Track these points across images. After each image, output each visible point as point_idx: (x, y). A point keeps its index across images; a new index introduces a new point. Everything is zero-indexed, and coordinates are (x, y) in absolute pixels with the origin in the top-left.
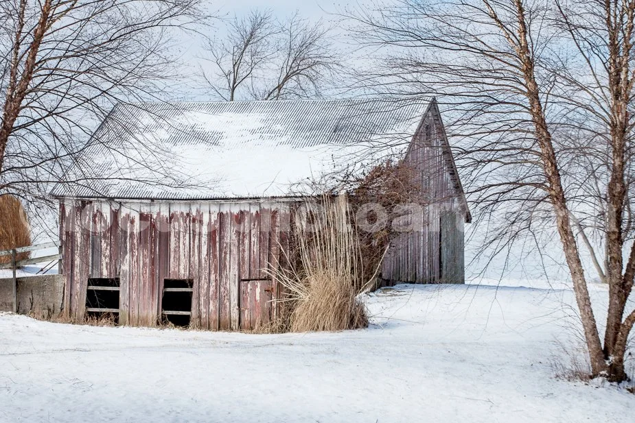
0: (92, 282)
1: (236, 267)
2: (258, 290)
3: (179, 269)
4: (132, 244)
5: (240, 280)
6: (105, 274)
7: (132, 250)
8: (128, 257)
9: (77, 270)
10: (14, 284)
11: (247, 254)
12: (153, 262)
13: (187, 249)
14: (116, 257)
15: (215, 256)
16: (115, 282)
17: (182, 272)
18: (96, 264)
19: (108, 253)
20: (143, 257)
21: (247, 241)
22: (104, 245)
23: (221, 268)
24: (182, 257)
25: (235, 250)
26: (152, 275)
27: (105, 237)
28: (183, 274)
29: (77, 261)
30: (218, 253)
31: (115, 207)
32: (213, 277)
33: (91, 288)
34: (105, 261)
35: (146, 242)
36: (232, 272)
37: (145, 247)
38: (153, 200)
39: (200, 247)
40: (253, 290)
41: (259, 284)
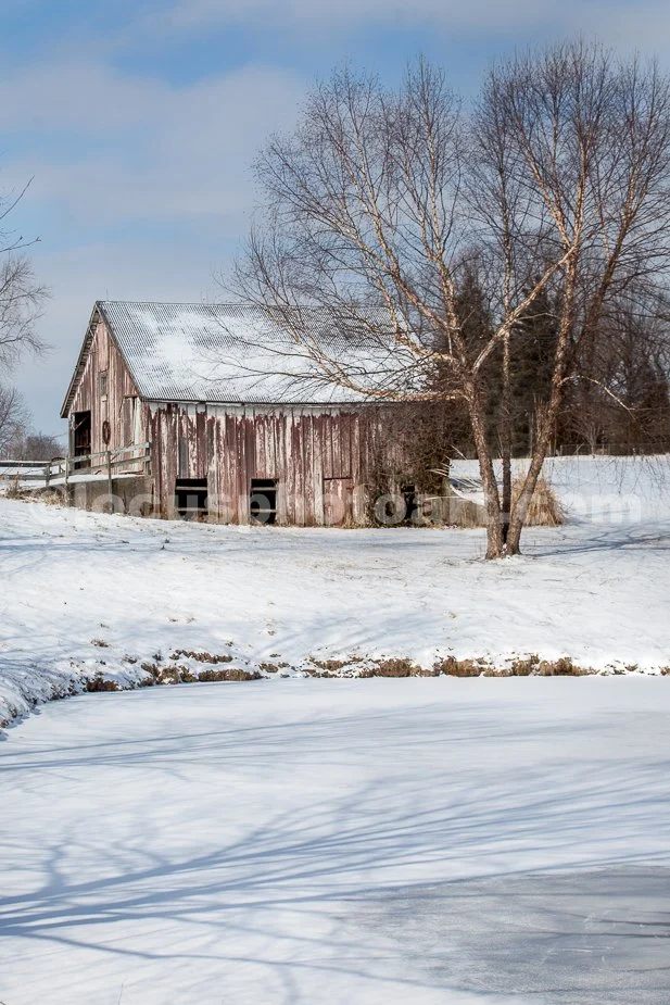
0: (179, 482)
1: (320, 467)
2: (340, 488)
3: (266, 469)
4: (219, 445)
5: (324, 479)
6: (193, 475)
7: (218, 451)
8: (215, 458)
9: (164, 471)
10: (110, 485)
11: (329, 454)
12: (239, 462)
13: (272, 450)
14: (204, 457)
15: (299, 457)
16: (203, 482)
17: (268, 471)
18: (184, 464)
19: (195, 454)
20: (230, 458)
21: (328, 443)
22: (191, 447)
23: (305, 468)
24: (268, 458)
25: (318, 451)
26: (240, 475)
27: (192, 439)
28: (270, 474)
29: (165, 463)
30: (301, 454)
31: (201, 410)
32: (297, 476)
33: (179, 488)
34: (192, 462)
35: (232, 444)
36: (316, 470)
37: (231, 449)
38: (243, 404)
39: (284, 448)
40: (335, 488)
41: (340, 482)
